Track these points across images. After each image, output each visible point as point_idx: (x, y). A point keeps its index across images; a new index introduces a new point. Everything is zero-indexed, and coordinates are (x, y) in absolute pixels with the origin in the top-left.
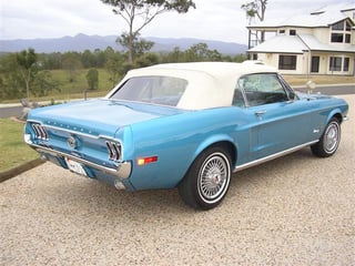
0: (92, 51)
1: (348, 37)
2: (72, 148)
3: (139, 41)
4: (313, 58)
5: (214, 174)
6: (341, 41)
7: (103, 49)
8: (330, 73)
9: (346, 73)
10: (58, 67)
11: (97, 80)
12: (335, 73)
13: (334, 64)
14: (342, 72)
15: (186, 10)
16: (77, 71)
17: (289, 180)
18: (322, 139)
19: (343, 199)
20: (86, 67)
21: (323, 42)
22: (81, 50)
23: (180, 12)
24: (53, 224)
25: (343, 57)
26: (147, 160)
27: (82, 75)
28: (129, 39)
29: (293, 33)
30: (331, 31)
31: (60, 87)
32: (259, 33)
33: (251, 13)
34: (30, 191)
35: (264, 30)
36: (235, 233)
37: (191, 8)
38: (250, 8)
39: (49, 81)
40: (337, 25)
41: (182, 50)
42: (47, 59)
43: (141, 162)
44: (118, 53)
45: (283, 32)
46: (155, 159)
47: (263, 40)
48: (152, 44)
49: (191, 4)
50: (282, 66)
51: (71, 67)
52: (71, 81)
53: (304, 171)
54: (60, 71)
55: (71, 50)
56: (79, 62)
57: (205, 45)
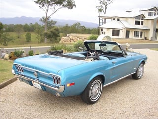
0: (28, 24)
1: (142, 22)
2: (35, 77)
3: (50, 21)
4: (127, 31)
5: (96, 89)
6: (139, 24)
7: (33, 24)
8: (134, 38)
9: (141, 38)
10: (13, 31)
11: (30, 37)
12: (136, 38)
13: (136, 34)
14: (139, 38)
15: (72, 8)
16: (21, 33)
17: (124, 90)
18: (137, 72)
19: (147, 99)
20: (26, 31)
21: (131, 24)
22: (23, 24)
23: (69, 8)
24: (27, 111)
25: (140, 31)
26: (70, 85)
27: (24, 35)
28: (46, 20)
29: (118, 20)
30: (135, 20)
31: (13, 40)
32: (104, 20)
33: (100, 11)
34: (13, 94)
35: (105, 18)
36: (106, 114)
37: (74, 7)
38: (100, 8)
39: (8, 37)
40: (138, 17)
41: (69, 25)
42: (8, 28)
43: (68, 85)
44: (40, 25)
45: (114, 19)
46: (74, 84)
47: (105, 23)
48: (56, 22)
49: (74, 5)
50: (113, 34)
51: (19, 31)
52: (18, 37)
53: (130, 86)
54: (13, 33)
55: (19, 24)
56: (22, 29)
57: (80, 24)
